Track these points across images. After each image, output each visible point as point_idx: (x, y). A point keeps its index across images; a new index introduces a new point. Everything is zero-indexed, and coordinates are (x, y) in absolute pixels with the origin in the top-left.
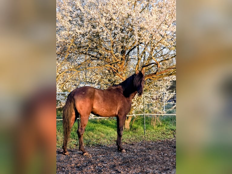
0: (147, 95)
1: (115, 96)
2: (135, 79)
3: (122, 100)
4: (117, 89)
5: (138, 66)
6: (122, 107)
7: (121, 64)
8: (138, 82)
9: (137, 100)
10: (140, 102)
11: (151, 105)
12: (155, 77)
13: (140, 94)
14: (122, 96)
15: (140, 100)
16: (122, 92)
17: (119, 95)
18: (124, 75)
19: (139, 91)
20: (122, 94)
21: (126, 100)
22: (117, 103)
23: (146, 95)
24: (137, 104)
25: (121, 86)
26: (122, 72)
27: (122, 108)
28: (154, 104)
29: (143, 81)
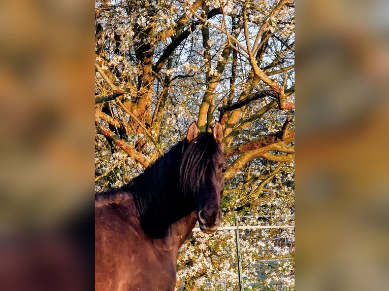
0: (254, 228)
1: (105, 239)
2: (183, 160)
3: (134, 252)
4: (114, 207)
5: (211, 106)
6: (137, 282)
7: (136, 100)
8: (198, 171)
9: (209, 248)
10: (222, 258)
11: (273, 266)
12: (285, 149)
13: (210, 223)
14: (137, 238)
15: (221, 250)
16: (135, 220)
17: (122, 231)
18: (150, 146)
19: (205, 208)
20: (135, 227)
21: (151, 253)
22: (114, 266)
23: (249, 227)
24: (209, 265)
25: (127, 197)
26: (142, 135)
27: (137, 286)
28: (283, 262)
29: (220, 166)
